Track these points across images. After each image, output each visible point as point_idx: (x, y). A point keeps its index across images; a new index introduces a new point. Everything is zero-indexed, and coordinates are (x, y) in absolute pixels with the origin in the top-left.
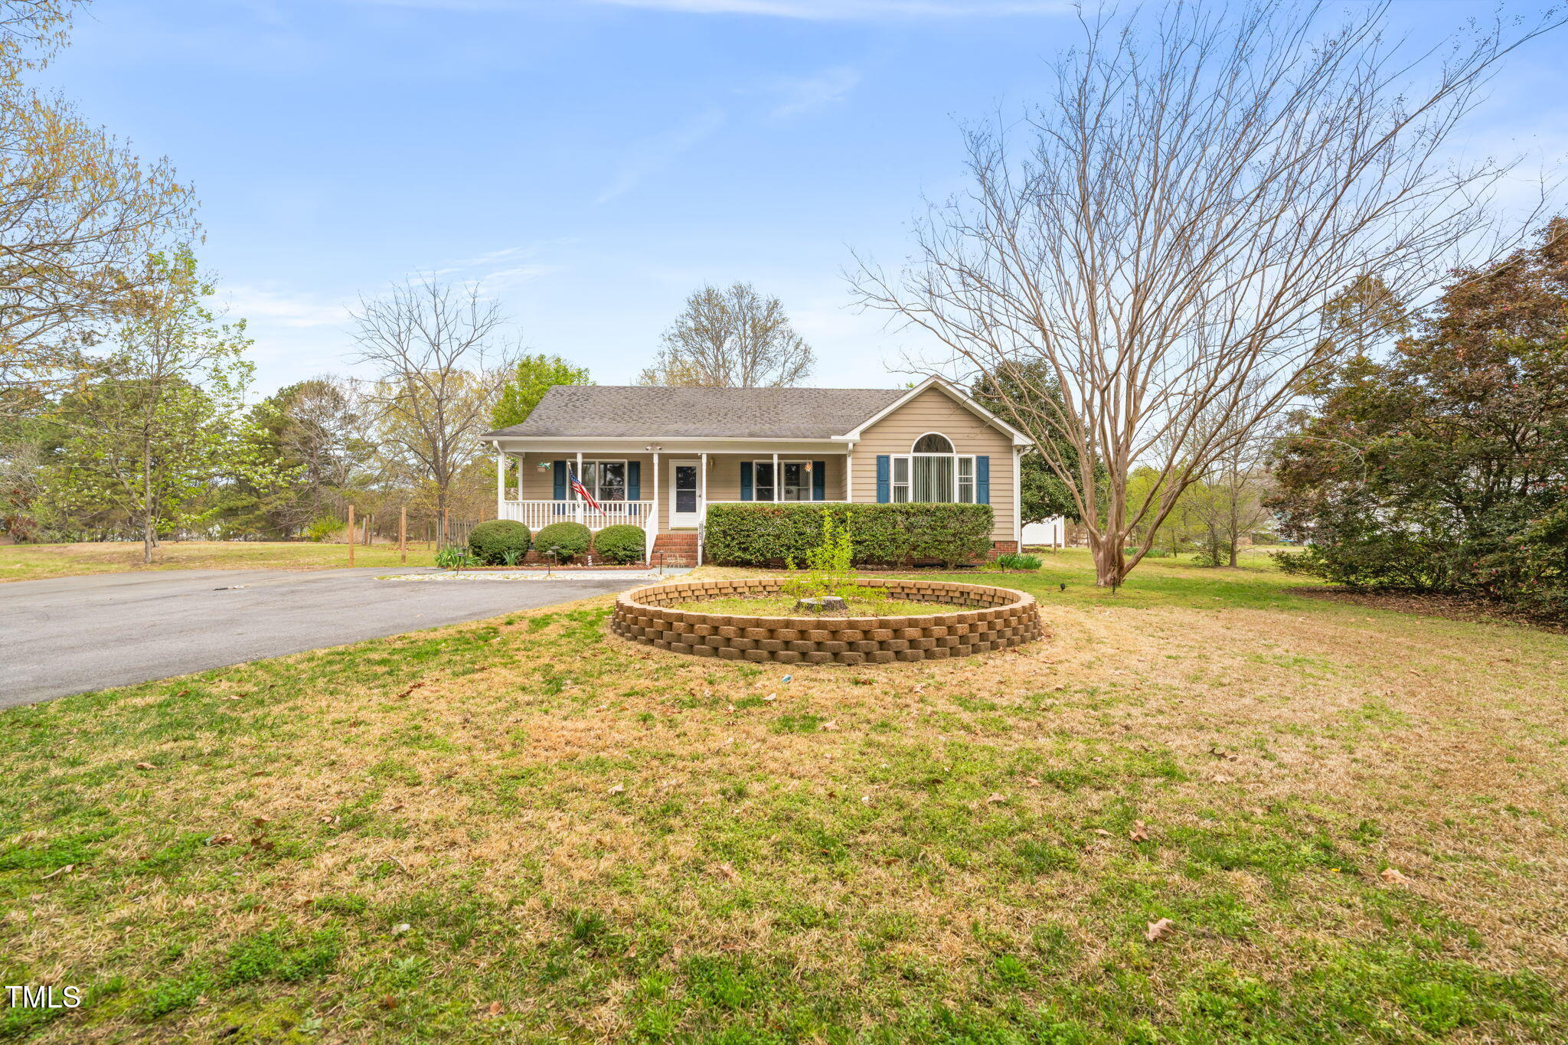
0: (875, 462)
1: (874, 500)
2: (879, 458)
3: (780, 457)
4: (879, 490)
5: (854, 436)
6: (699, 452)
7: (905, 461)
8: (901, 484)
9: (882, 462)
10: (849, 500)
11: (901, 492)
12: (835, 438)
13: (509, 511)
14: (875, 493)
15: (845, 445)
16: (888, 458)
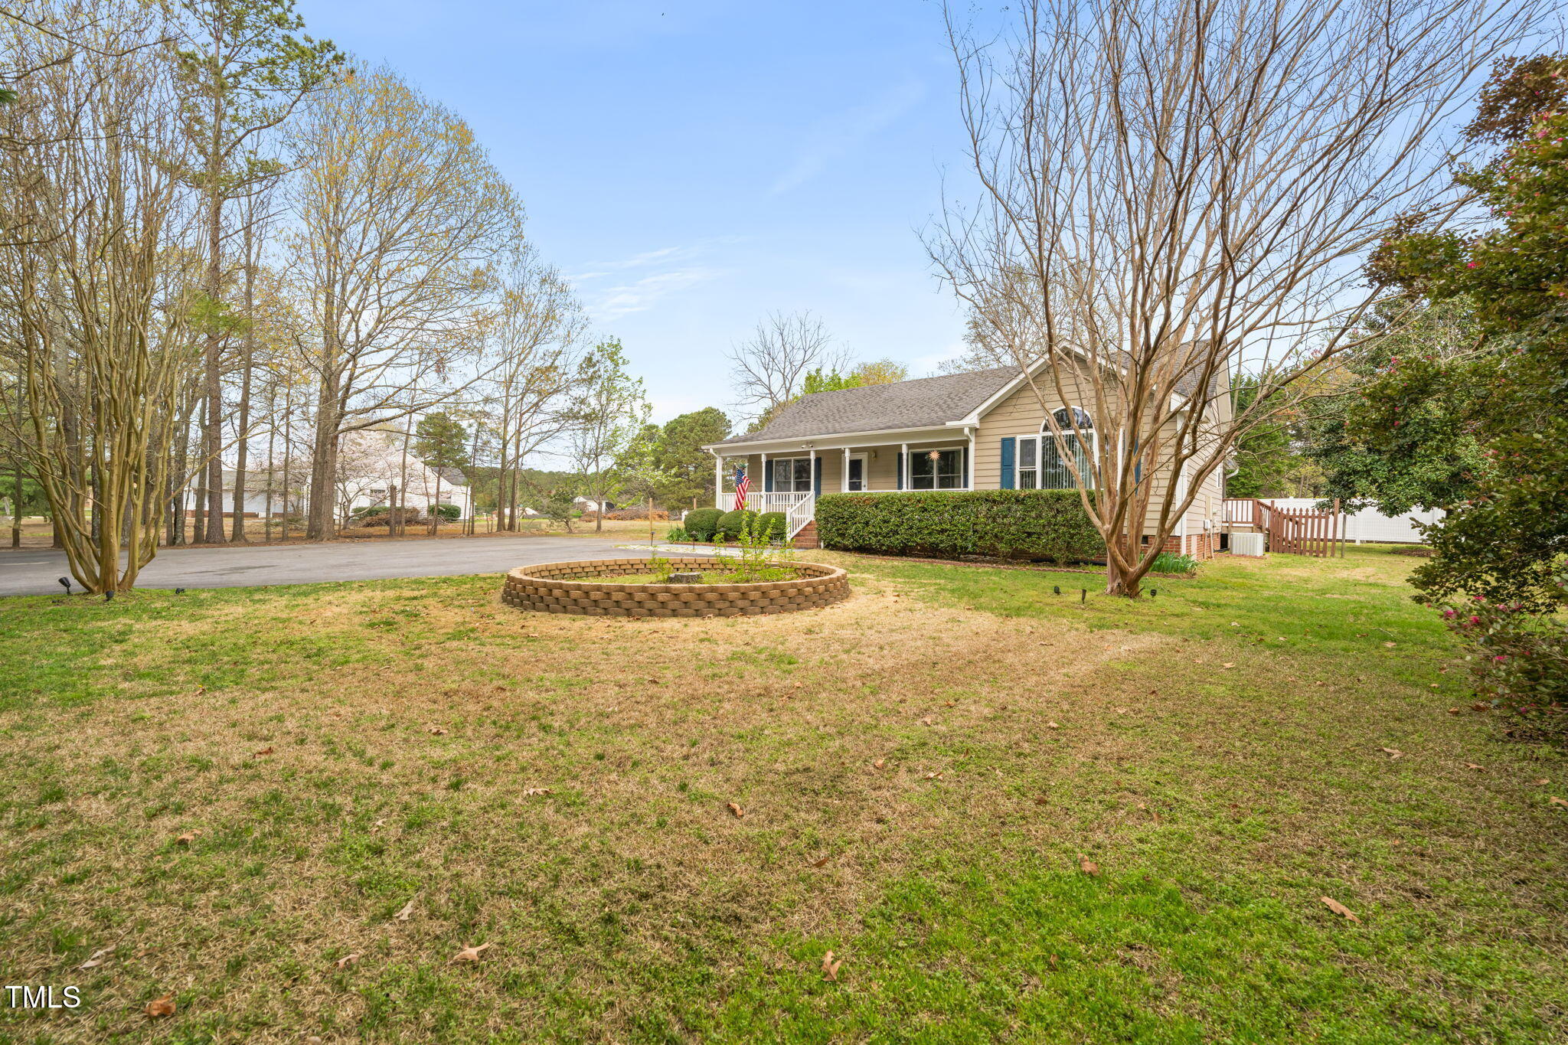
0: (999, 445)
1: (997, 487)
2: (1003, 440)
3: (910, 446)
4: (1002, 476)
5: (972, 419)
6: (842, 447)
7: (1033, 442)
8: (1028, 469)
9: (1007, 444)
10: (971, 488)
11: (1028, 477)
12: (950, 424)
13: (725, 502)
14: (998, 479)
15: (960, 430)
16: (1013, 440)
